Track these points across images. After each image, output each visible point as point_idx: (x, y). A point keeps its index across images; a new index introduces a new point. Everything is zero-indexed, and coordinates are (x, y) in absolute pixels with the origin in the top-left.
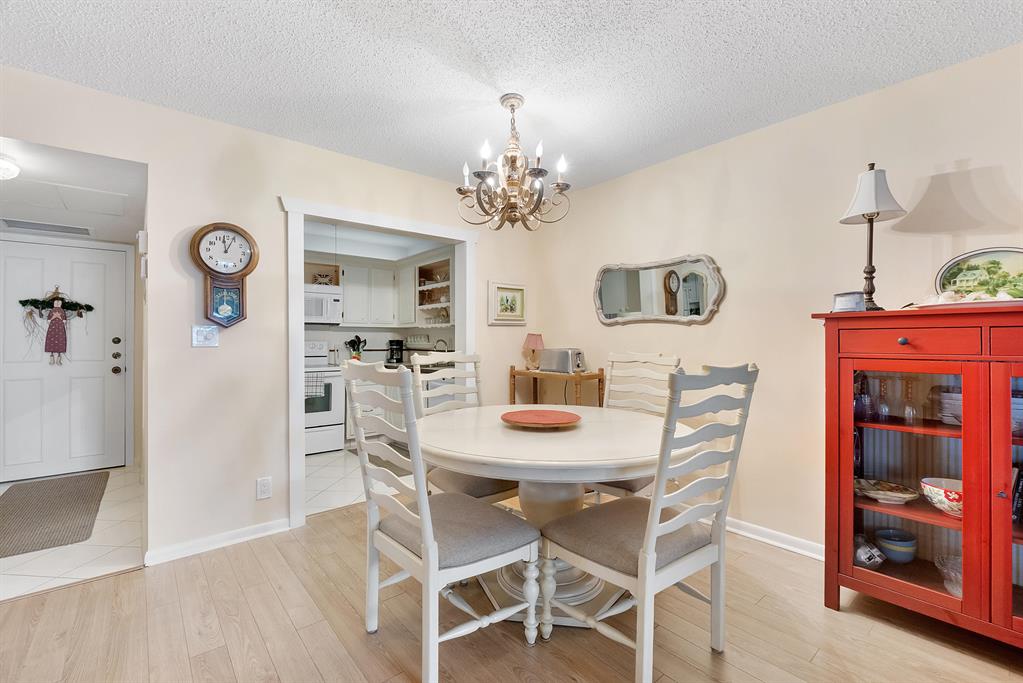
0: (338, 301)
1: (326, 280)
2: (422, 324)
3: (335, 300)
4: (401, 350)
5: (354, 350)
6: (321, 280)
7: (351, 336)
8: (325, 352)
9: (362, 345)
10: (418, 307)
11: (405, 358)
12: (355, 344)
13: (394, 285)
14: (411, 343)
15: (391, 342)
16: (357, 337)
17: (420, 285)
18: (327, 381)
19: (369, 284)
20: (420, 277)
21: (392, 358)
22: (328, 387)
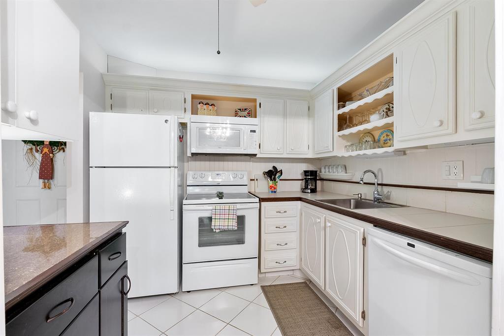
0: (254, 131)
1: (246, 113)
2: (341, 152)
3: (251, 131)
4: (315, 180)
5: (271, 180)
6: (240, 113)
7: (269, 167)
8: (245, 181)
9: (278, 175)
10: (337, 134)
11: (319, 188)
12: (272, 174)
13: (309, 116)
14: (325, 173)
15: (306, 172)
16: (274, 167)
17: (339, 108)
18: (240, 213)
19: (285, 115)
20: (339, 102)
21: (306, 188)
22: (241, 220)
